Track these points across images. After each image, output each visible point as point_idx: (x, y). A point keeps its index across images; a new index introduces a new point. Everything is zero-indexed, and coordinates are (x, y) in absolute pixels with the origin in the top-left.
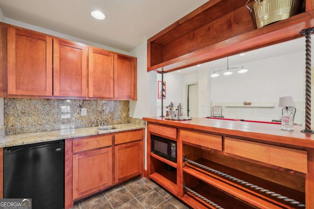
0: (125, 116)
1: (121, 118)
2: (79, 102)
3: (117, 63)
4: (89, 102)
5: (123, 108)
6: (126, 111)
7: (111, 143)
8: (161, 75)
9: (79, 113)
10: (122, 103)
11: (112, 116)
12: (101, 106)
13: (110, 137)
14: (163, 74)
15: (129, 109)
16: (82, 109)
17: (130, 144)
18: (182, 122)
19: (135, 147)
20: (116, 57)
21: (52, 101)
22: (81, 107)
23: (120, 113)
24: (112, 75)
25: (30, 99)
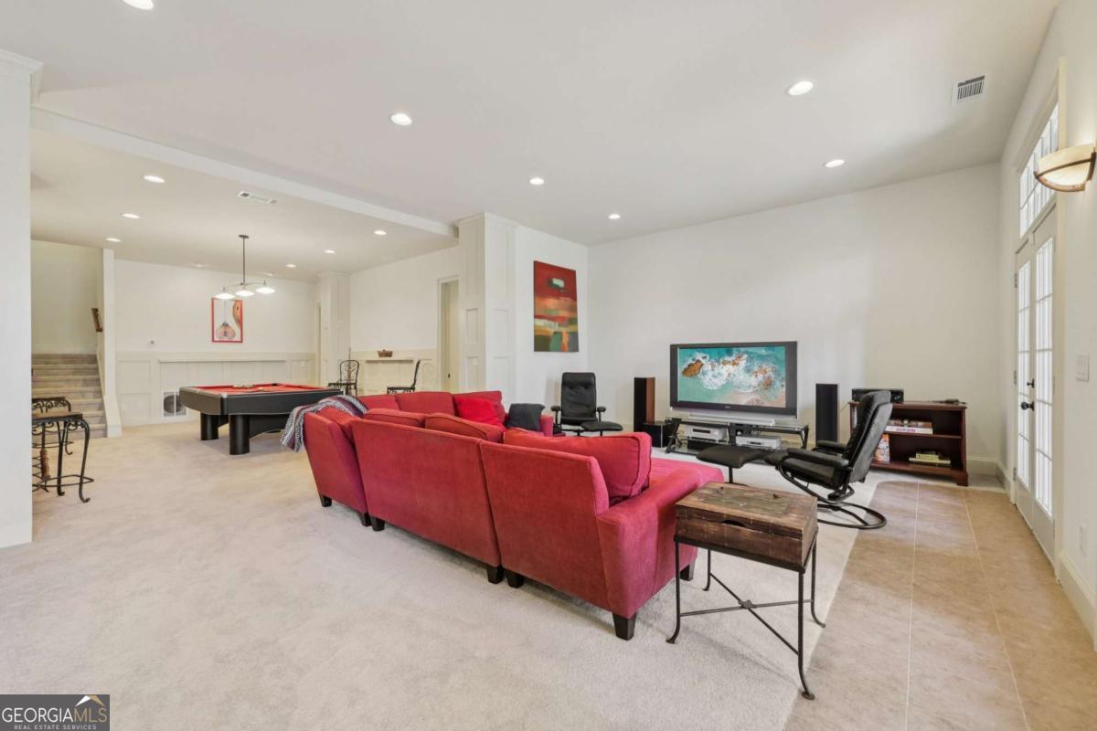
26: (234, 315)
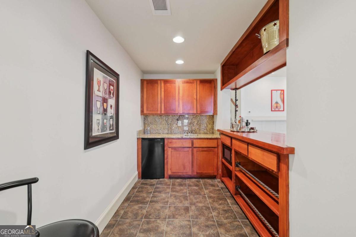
0: (211, 127)
1: (207, 130)
2: (176, 117)
3: (199, 87)
4: (183, 117)
5: (208, 121)
6: (211, 124)
7: (191, 145)
8: (234, 91)
9: (177, 124)
10: (208, 117)
11: (199, 127)
12: (191, 120)
13: (190, 141)
14: (236, 91)
15: (213, 122)
16: (178, 121)
17: (205, 149)
18: (235, 133)
19: (211, 152)
20: (198, 82)
21: (163, 117)
22: (178, 120)
23: (206, 125)
24: (195, 97)
25: (153, 116)
26: (280, 97)
